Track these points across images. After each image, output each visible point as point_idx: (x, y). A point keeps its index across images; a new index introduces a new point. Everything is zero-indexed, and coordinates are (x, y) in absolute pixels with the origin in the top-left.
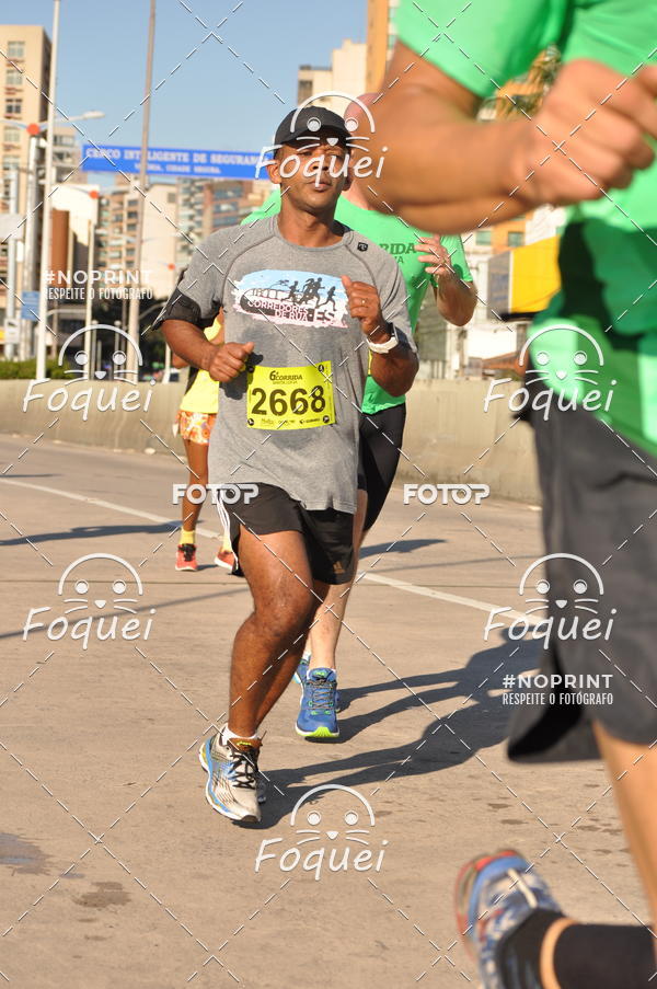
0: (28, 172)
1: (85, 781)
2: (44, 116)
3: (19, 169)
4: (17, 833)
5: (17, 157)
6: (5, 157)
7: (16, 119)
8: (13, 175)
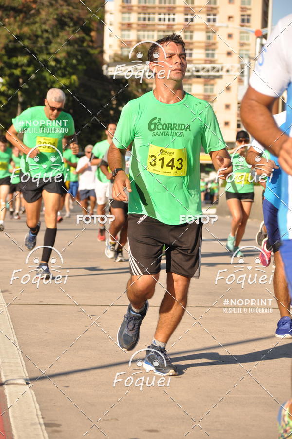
2: (265, 24)
3: (250, 58)
5: (247, 50)
6: (240, 50)
7: (247, 26)
8: (246, 61)
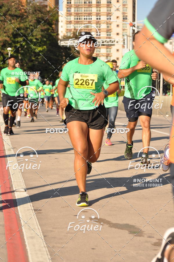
0: (130, 36)
1: (153, 210)
2: (134, 20)
3: (127, 36)
4: (134, 225)
5: (126, 32)
6: (123, 32)
7: (125, 21)
8: (125, 37)
